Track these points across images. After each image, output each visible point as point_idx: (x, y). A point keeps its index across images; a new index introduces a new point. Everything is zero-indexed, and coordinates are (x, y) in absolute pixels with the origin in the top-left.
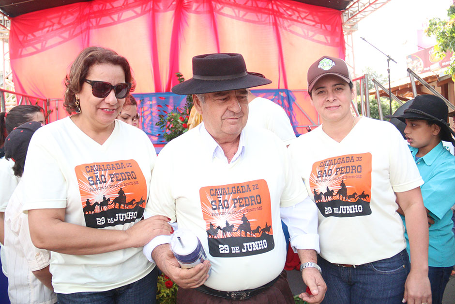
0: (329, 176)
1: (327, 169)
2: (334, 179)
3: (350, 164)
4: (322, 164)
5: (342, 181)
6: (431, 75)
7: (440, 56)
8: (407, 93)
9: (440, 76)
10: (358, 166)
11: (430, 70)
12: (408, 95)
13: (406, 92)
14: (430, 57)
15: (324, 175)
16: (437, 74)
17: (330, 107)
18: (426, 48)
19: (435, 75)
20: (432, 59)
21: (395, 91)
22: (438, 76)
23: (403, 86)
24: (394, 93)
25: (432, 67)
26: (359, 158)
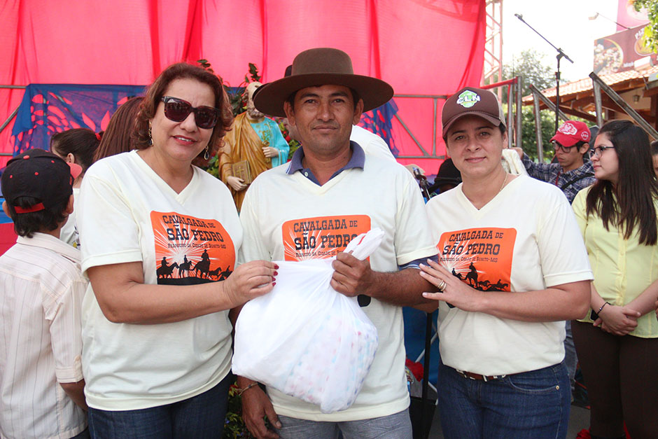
0: (457, 254)
1: (457, 245)
2: (464, 259)
3: (486, 241)
4: (453, 238)
5: (472, 263)
6: (634, 77)
7: (653, 47)
8: (590, 105)
9: (650, 80)
10: (495, 246)
11: (632, 68)
12: (592, 109)
13: (589, 103)
14: (636, 44)
15: (452, 252)
16: (646, 76)
17: (472, 159)
18: (631, 28)
19: (641, 77)
20: (640, 49)
21: (570, 101)
22: (647, 79)
23: (583, 93)
24: (568, 103)
25: (638, 63)
26: (500, 233)
